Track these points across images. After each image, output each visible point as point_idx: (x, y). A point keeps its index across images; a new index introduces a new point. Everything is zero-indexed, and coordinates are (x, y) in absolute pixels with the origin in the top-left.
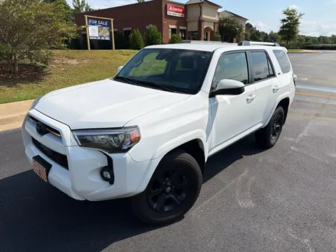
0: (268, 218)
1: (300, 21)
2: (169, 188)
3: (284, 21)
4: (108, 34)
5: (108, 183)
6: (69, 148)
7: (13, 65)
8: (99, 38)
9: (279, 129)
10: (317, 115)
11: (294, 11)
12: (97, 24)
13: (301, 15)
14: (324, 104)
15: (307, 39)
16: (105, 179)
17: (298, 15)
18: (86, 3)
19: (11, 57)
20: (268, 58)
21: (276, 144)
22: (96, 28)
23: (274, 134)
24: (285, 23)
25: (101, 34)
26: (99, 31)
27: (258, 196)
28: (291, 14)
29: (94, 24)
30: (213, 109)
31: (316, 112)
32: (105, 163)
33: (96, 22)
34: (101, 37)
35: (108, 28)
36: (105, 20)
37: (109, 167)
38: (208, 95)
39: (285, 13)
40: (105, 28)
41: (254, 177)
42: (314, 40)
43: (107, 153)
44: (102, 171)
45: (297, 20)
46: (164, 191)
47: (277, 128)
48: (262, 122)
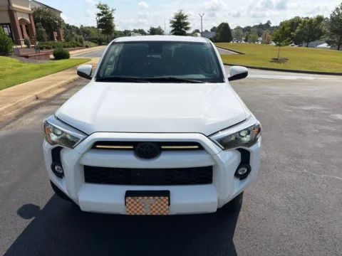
1: (113, 15)
3: (99, 15)
11: (105, 6)
13: (113, 10)
17: (110, 9)
24: (101, 17)
28: (104, 9)
39: (98, 7)
45: (111, 15)
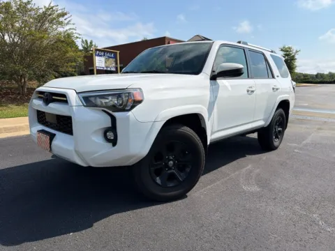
0: (275, 199)
1: (296, 57)
2: (171, 162)
4: (114, 65)
5: (111, 144)
6: (74, 107)
7: (22, 87)
8: (105, 69)
9: (281, 133)
10: (319, 129)
11: (290, 48)
12: (104, 55)
13: (297, 52)
14: (325, 122)
15: (305, 76)
16: (108, 140)
17: (294, 51)
18: (93, 44)
19: (21, 80)
20: (266, 60)
21: (280, 147)
22: (103, 59)
23: (277, 137)
25: (107, 65)
26: (106, 62)
27: (263, 183)
28: (288, 51)
29: (101, 56)
30: (215, 91)
31: (317, 127)
32: (109, 124)
33: (103, 53)
34: (107, 67)
35: (114, 60)
36: (111, 52)
37: (113, 128)
38: (209, 77)
39: (282, 50)
40: (111, 59)
41: (258, 170)
42: (312, 76)
43: (111, 112)
44: (106, 131)
45: (293, 56)
46: (167, 166)
47: (280, 131)
48: (264, 120)
